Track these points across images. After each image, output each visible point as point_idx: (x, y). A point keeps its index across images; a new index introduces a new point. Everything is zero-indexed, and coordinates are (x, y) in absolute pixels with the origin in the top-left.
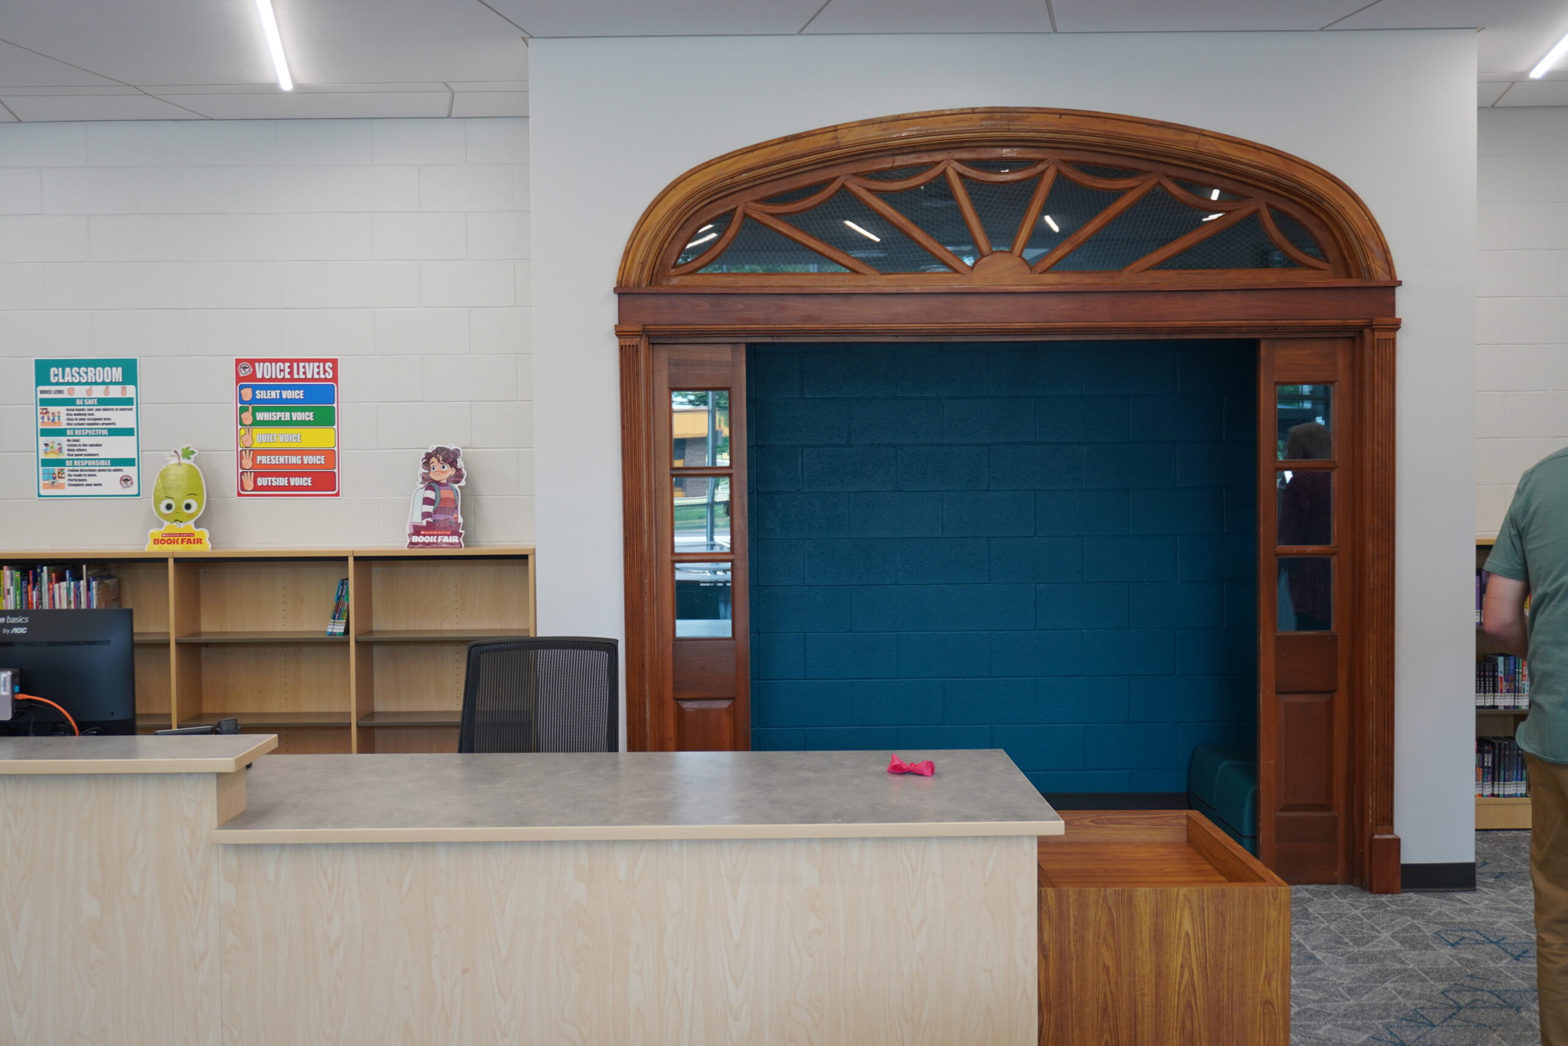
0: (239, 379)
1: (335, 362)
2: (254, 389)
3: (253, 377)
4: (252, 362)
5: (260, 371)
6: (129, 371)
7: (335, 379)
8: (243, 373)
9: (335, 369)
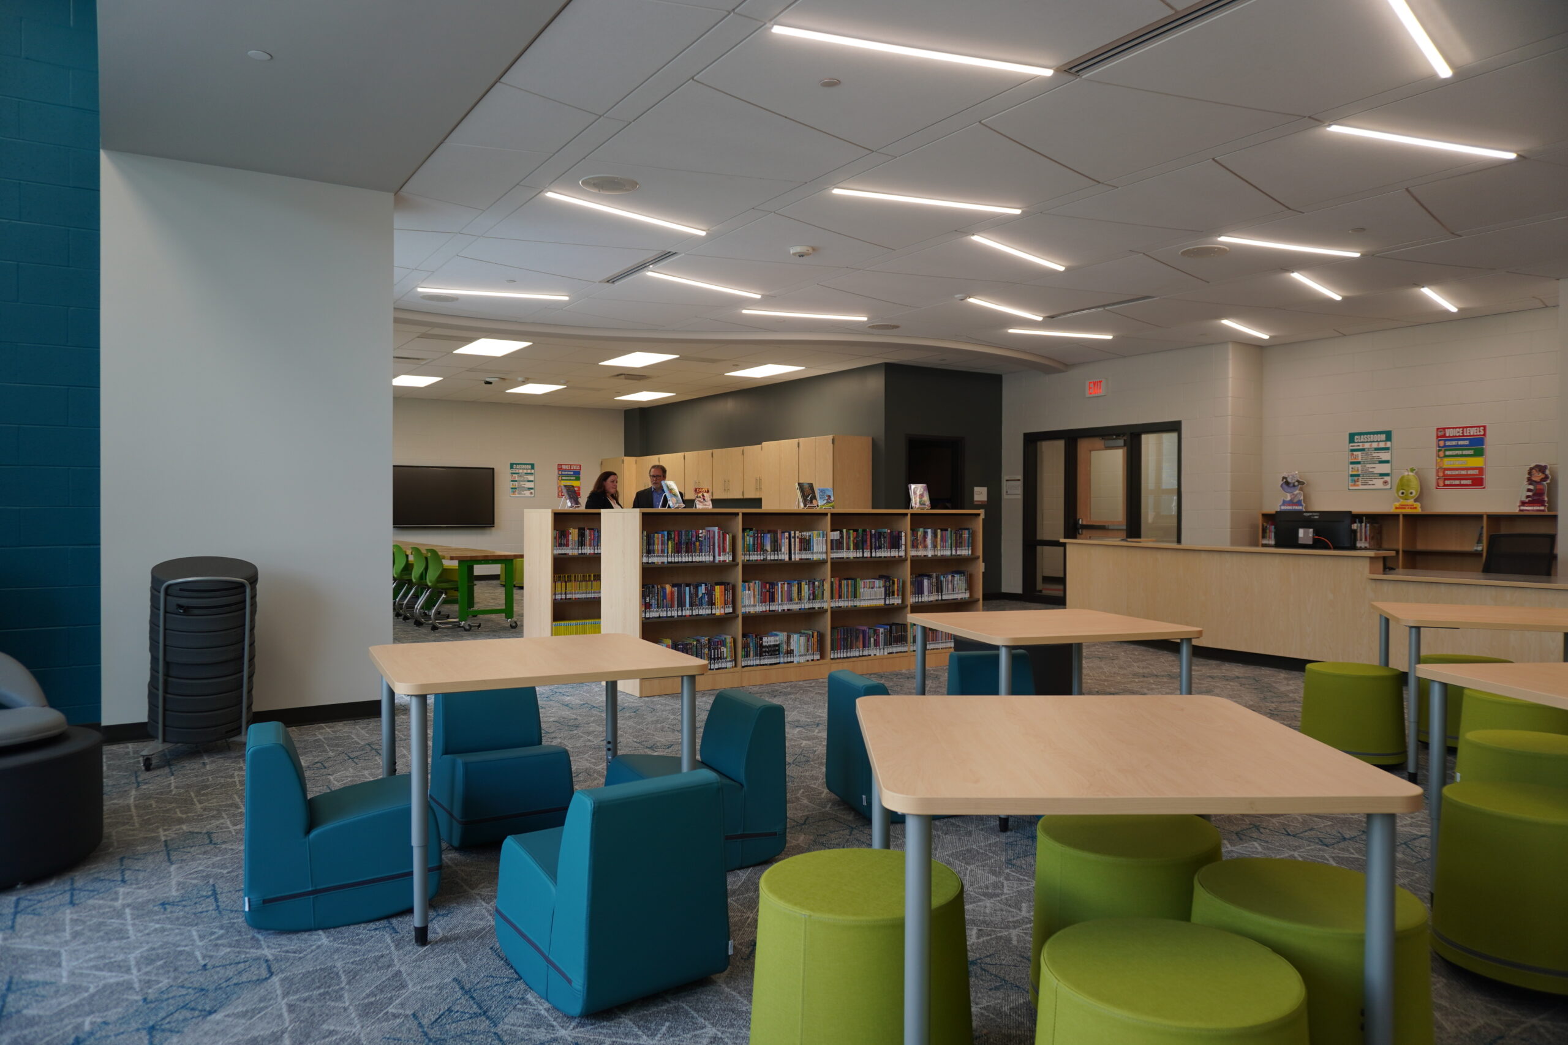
0: (1438, 437)
1: (1484, 427)
2: (1445, 440)
3: (1444, 436)
4: (1444, 429)
5: (1448, 433)
6: (1388, 436)
7: (1484, 435)
8: (1440, 434)
9: (1485, 430)
